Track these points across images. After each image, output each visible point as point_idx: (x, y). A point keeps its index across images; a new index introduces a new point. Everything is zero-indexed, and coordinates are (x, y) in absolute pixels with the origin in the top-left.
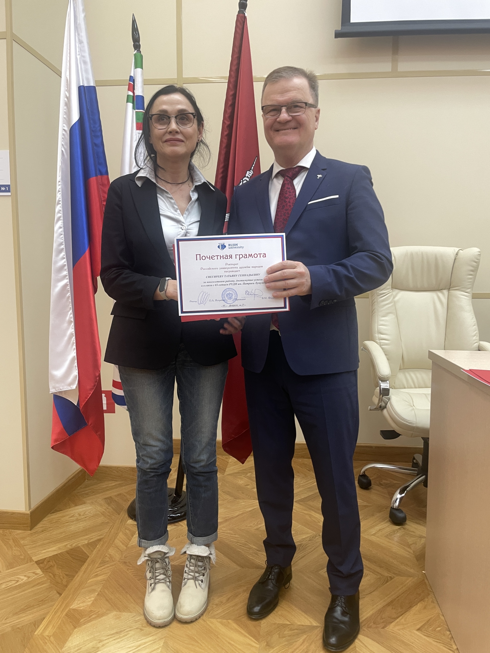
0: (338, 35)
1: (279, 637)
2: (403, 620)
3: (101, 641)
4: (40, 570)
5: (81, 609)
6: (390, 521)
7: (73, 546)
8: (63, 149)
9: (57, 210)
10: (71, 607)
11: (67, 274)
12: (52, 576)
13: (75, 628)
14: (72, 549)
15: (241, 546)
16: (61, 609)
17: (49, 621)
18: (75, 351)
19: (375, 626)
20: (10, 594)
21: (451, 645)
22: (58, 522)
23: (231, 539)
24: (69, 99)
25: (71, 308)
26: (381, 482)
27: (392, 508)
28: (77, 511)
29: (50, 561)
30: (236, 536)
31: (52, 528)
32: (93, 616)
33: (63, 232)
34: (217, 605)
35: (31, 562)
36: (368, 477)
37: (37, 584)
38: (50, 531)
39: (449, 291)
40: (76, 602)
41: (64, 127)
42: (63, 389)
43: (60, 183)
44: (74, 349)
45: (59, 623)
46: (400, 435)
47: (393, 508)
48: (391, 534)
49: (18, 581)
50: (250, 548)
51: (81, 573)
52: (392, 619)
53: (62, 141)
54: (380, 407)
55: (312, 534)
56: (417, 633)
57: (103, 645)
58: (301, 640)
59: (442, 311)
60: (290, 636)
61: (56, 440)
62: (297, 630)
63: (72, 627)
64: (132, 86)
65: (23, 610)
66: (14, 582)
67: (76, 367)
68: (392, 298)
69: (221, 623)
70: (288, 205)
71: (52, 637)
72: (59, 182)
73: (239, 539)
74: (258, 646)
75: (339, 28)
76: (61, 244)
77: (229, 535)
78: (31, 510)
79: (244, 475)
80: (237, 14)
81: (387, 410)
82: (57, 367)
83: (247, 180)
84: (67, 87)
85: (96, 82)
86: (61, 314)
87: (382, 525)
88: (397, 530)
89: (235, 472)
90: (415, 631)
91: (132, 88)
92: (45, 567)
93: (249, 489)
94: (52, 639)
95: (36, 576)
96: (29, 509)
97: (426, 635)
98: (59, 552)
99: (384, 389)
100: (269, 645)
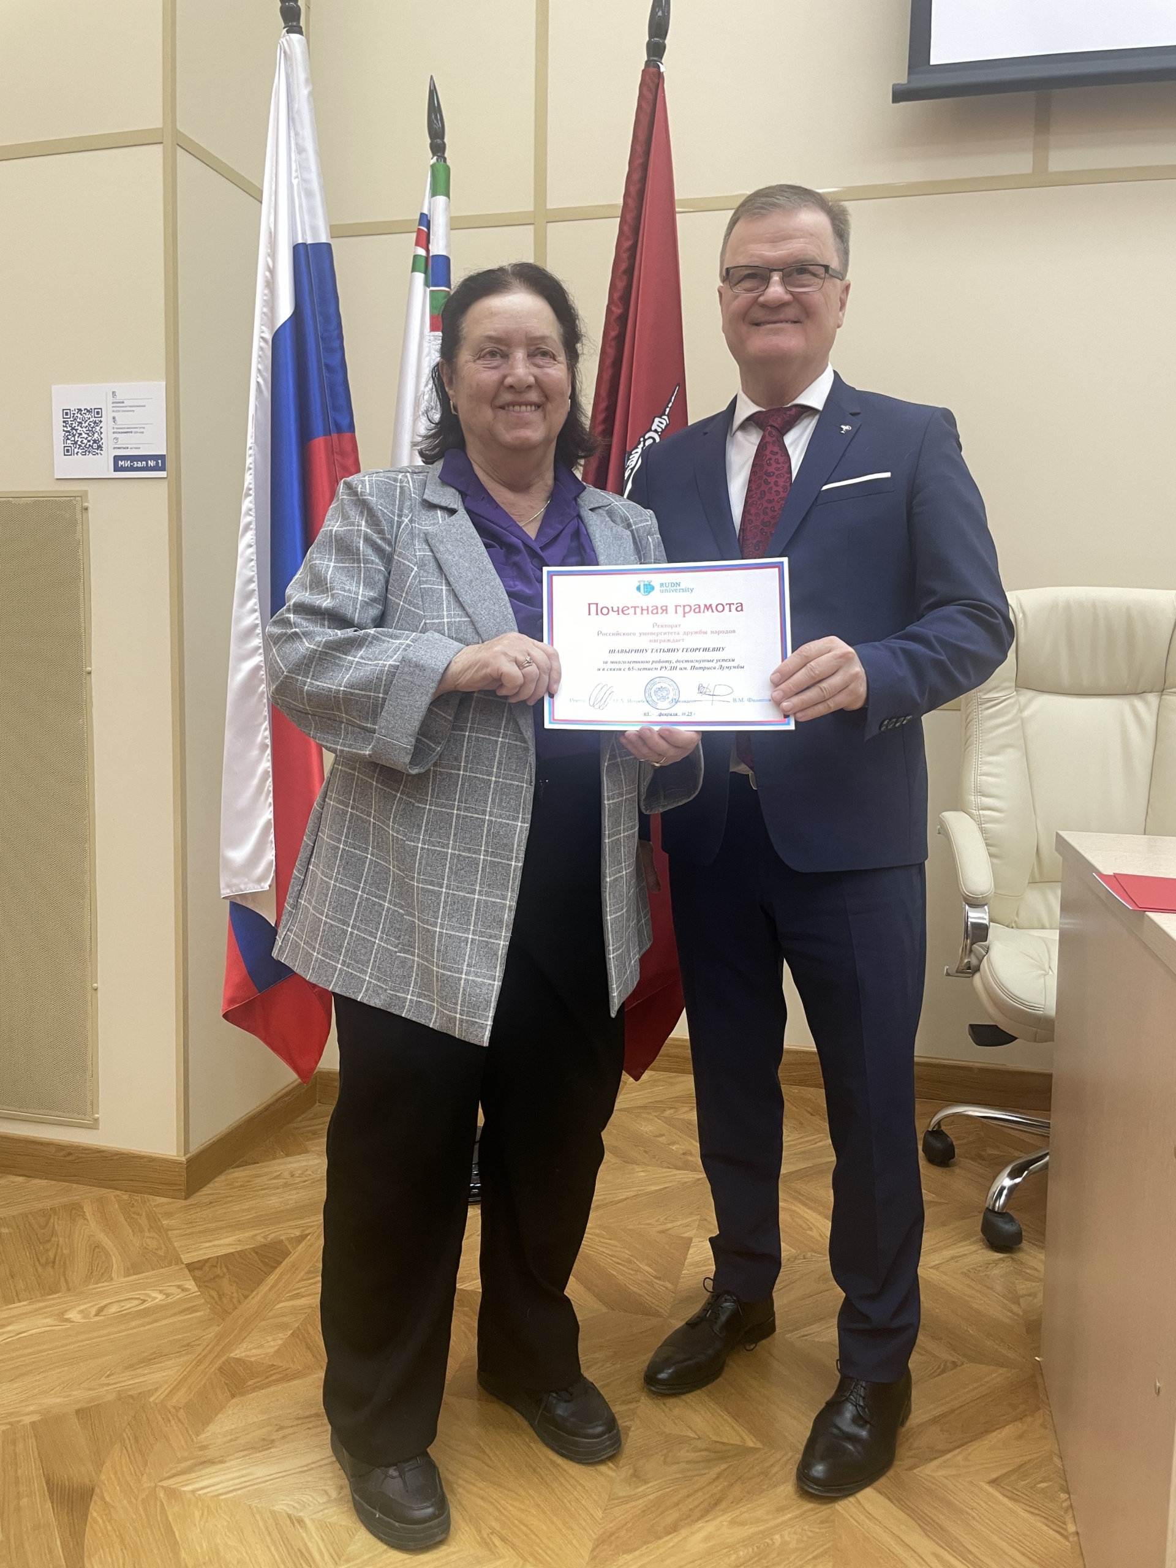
0: (900, 95)
1: (665, 1462)
2: (960, 1458)
3: (281, 1428)
4: (192, 1283)
5: (253, 1359)
6: (982, 1241)
7: (269, 1239)
8: (260, 380)
9: (244, 509)
11: (261, 645)
12: (216, 1297)
13: (233, 1396)
14: (265, 1246)
15: (618, 1263)
16: (212, 1356)
17: (183, 1377)
18: (272, 808)
20: (122, 1327)
21: (1064, 1523)
22: (245, 1186)
24: (272, 271)
25: (266, 716)
26: (983, 1153)
27: (990, 1210)
28: (289, 1166)
29: (216, 1267)
30: (613, 1242)
31: (229, 1199)
32: (274, 1378)
33: (255, 555)
35: (177, 1264)
36: (948, 1137)
37: (183, 1311)
38: (226, 1203)
39: (1162, 695)
40: (244, 1345)
41: (263, 332)
42: (246, 890)
43: (251, 452)
44: (270, 803)
45: (203, 1383)
46: (1016, 1038)
47: (993, 1211)
48: (977, 1269)
49: (144, 1301)
50: (638, 1270)
51: (264, 1288)
53: (259, 362)
54: (969, 968)
56: (988, 1488)
57: (284, 1437)
59: (1141, 746)
60: (690, 1462)
61: (231, 1001)
62: (708, 1450)
63: (228, 1394)
64: (425, 234)
65: (148, 1361)
66: (136, 1302)
67: (272, 842)
68: (1015, 710)
70: (773, 491)
71: (182, 1410)
72: (250, 448)
73: (619, 1249)
75: (903, 79)
76: (251, 581)
77: (597, 1239)
78: (188, 1155)
80: (643, 68)
81: (981, 977)
82: (236, 843)
83: (654, 439)
85: (332, 230)
86: (247, 730)
87: (961, 1247)
88: (996, 1262)
89: (639, 1105)
90: (983, 1484)
91: (424, 239)
92: (205, 1276)
93: (663, 1144)
94: (182, 1414)
95: (184, 1294)
96: (186, 1151)
97: (1010, 1495)
98: (239, 1249)
99: (976, 926)
100: (638, 1475)
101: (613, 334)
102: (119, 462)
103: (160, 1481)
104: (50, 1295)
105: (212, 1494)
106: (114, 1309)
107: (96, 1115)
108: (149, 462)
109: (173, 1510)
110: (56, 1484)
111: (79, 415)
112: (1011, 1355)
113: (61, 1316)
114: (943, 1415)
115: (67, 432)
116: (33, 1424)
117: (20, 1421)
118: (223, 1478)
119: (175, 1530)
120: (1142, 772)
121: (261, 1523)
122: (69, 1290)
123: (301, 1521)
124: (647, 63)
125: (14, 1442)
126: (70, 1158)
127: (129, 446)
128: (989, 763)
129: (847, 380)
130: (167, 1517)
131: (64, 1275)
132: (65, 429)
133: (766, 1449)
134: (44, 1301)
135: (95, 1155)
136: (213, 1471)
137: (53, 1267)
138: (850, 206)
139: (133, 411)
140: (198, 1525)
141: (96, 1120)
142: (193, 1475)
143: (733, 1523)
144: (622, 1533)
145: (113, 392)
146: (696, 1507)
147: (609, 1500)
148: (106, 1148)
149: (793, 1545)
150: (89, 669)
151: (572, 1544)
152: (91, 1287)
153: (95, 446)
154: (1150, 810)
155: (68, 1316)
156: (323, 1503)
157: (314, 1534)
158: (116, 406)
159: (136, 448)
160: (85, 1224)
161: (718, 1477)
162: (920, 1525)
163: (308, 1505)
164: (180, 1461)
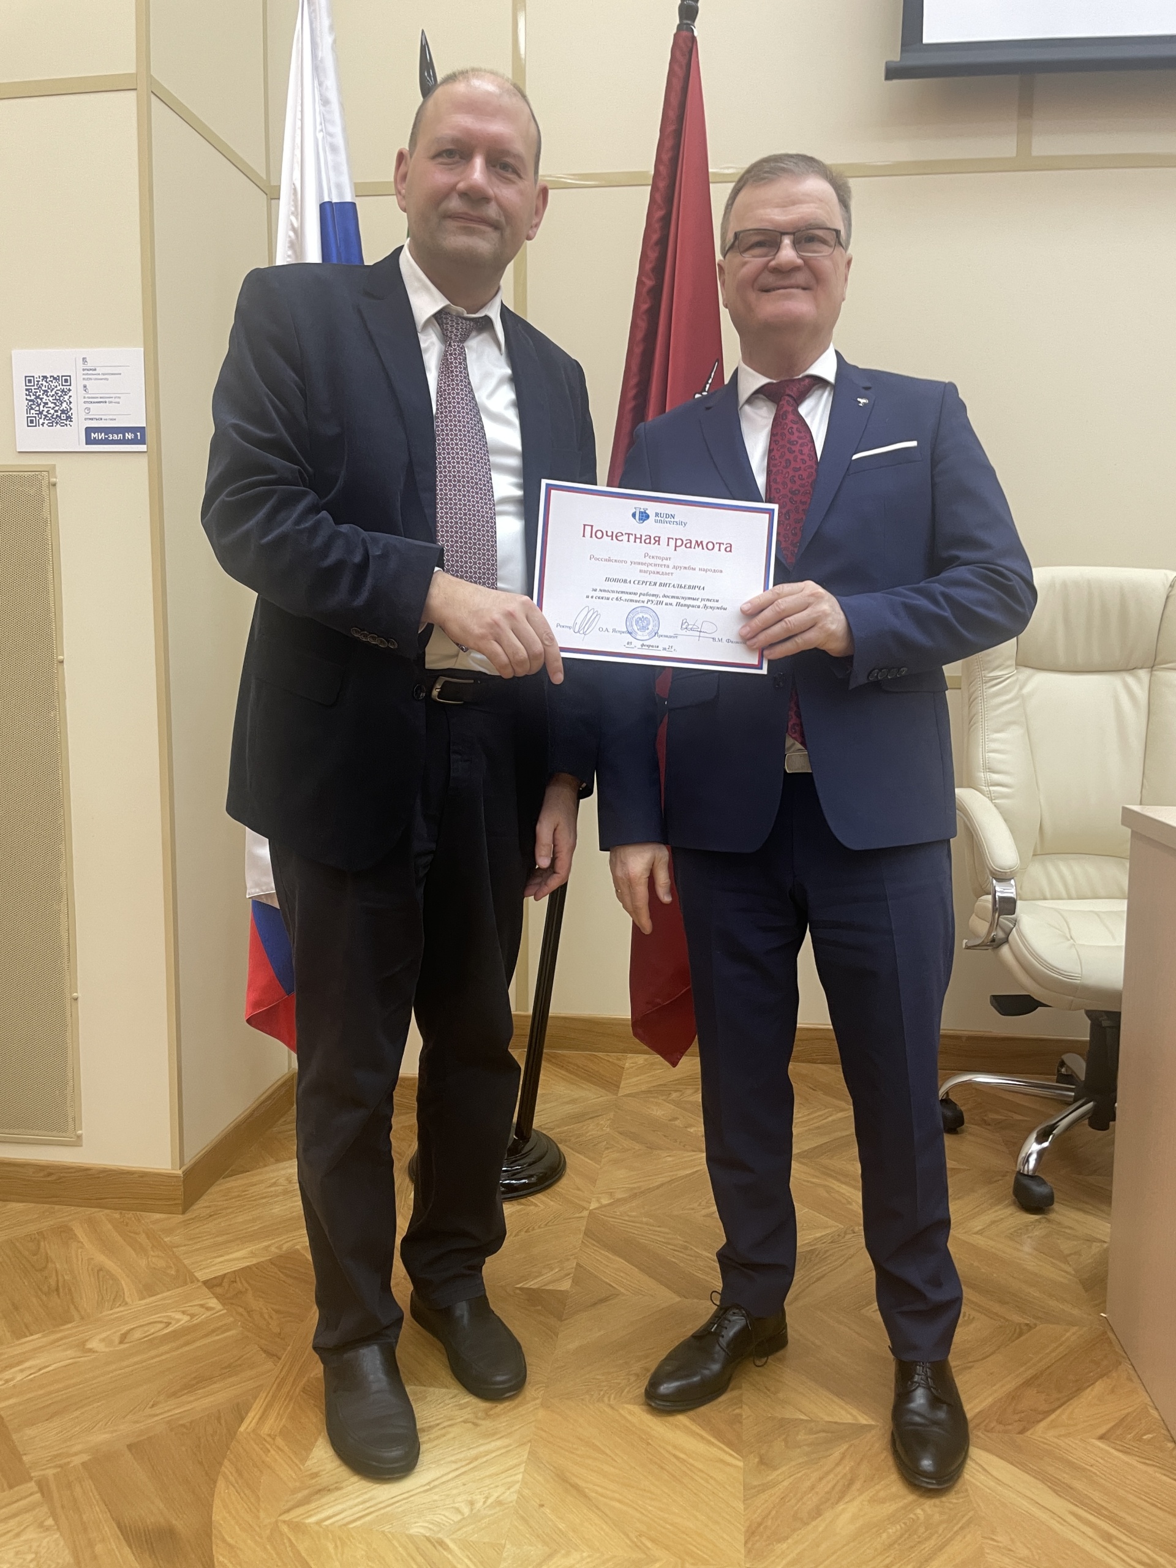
0: (893, 72)
1: (787, 1447)
2: (1064, 1417)
4: (215, 1301)
6: (1014, 1203)
7: (284, 1249)
12: (245, 1314)
14: (281, 1256)
15: (675, 1250)
16: (292, 1379)
19: (1000, 1427)
20: (153, 1353)
22: (241, 1196)
23: (652, 1237)
24: (298, 231)
26: (985, 1118)
27: (1020, 1174)
28: (283, 1172)
29: (236, 1282)
30: (664, 1229)
31: (231, 1210)
35: (192, 1282)
36: (956, 1104)
37: (213, 1331)
38: (228, 1215)
39: (1153, 671)
47: (1023, 1176)
48: (1019, 1231)
49: (168, 1324)
52: (1040, 1414)
54: (994, 940)
55: (834, 1229)
56: (1100, 1444)
58: (836, 1454)
59: (1135, 721)
60: (810, 1444)
61: (257, 1005)
62: (824, 1431)
65: (190, 1387)
66: (161, 1326)
68: (1017, 688)
71: (277, 1438)
73: (670, 1236)
74: (741, 1464)
75: (896, 56)
77: (646, 1227)
78: (184, 1168)
79: (664, 1097)
80: (675, 31)
81: (1011, 948)
84: (296, 206)
85: (356, 192)
87: (996, 1211)
89: (643, 1089)
90: (1093, 1440)
92: (227, 1293)
93: (679, 1127)
94: (279, 1441)
95: (209, 1313)
96: (182, 1165)
97: (1121, 1448)
98: (254, 1262)
99: (1004, 900)
100: (765, 1463)
101: (645, 307)
102: (91, 435)
103: (280, 1515)
104: (63, 1324)
105: (340, 1523)
106: (137, 1335)
107: (80, 1132)
108: (127, 434)
109: (303, 1544)
110: (127, 1525)
111: (44, 383)
112: (1076, 1312)
113: (82, 1346)
114: (1035, 1377)
115: (30, 401)
116: (83, 1464)
117: (69, 1463)
120: (1136, 744)
121: (401, 1550)
123: (441, 1543)
124: (679, 27)
125: (69, 1486)
126: (49, 1179)
127: (103, 418)
128: (994, 740)
129: (850, 360)
130: (300, 1555)
131: (73, 1303)
132: (28, 398)
134: (61, 1331)
135: (78, 1174)
136: (333, 1499)
137: (58, 1294)
138: (852, 183)
139: (107, 379)
140: (334, 1557)
141: (79, 1137)
142: (313, 1505)
143: (872, 1501)
144: (769, 1522)
145: (84, 358)
146: (833, 1488)
147: (745, 1490)
148: (92, 1166)
149: (937, 1517)
150: (61, 657)
151: (724, 1539)
152: (104, 1313)
153: (64, 417)
154: (1145, 781)
155: (89, 1345)
156: (460, 1521)
157: (460, 1555)
158: (87, 374)
159: (111, 419)
160: (81, 1248)
161: (843, 1457)
162: (1049, 1487)
163: (444, 1525)
164: (294, 1491)
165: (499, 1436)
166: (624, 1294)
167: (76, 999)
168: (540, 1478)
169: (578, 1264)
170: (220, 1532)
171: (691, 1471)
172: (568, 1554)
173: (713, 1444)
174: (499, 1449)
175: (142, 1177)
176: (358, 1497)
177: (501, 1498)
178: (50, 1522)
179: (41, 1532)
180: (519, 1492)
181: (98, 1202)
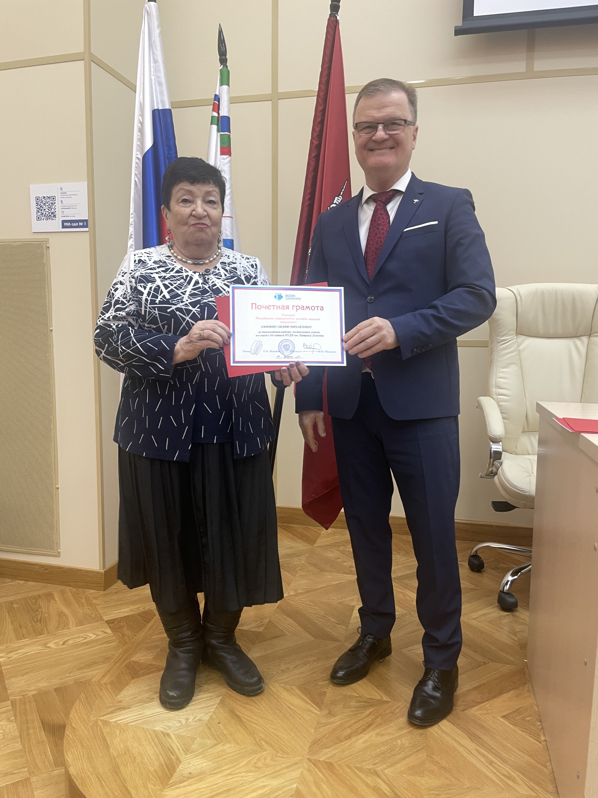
0: (458, 32)
1: (344, 707)
2: (488, 706)
4: (109, 629)
5: (142, 661)
6: (498, 606)
7: (146, 609)
8: (136, 179)
9: (129, 245)
10: (132, 660)
12: (121, 636)
13: (133, 678)
14: (144, 612)
15: (319, 617)
16: (122, 661)
17: (107, 672)
20: (76, 650)
21: (539, 736)
23: (310, 610)
24: (142, 123)
26: (498, 566)
27: (501, 591)
29: (120, 622)
30: (316, 608)
32: (152, 670)
34: (282, 671)
35: (101, 621)
36: (481, 558)
37: (105, 643)
38: (124, 592)
39: (590, 337)
40: (138, 655)
41: (137, 155)
43: (132, 216)
45: (118, 672)
46: (516, 507)
47: (503, 591)
48: (496, 619)
49: (86, 638)
50: (329, 621)
53: (136, 170)
54: (491, 473)
56: (501, 719)
58: (367, 713)
59: (579, 363)
60: (355, 707)
62: (364, 702)
63: (131, 677)
64: (217, 105)
66: (82, 639)
68: (516, 345)
69: (284, 688)
72: (132, 214)
73: (319, 611)
74: (318, 713)
75: (460, 24)
78: (104, 570)
79: (336, 548)
80: (328, 17)
81: (498, 477)
84: (141, 112)
85: (172, 103)
87: (488, 609)
88: (505, 616)
90: (499, 718)
91: (217, 108)
92: (115, 626)
93: (339, 562)
94: (109, 686)
95: (105, 635)
96: (104, 568)
97: (512, 722)
98: (131, 614)
99: (496, 452)
100: (331, 714)
101: (314, 155)
102: (64, 224)
103: (99, 717)
104: (39, 635)
105: (125, 723)
106: (71, 642)
107: (59, 550)
108: (80, 223)
109: (106, 730)
110: (46, 723)
111: (44, 200)
112: (512, 659)
113: (45, 645)
114: (480, 686)
115: (38, 208)
116: (33, 695)
117: (26, 694)
118: (129, 716)
119: (107, 739)
120: (579, 376)
121: (149, 736)
122: (49, 633)
123: (168, 735)
124: (331, 15)
125: (25, 704)
126: (46, 571)
127: (70, 215)
128: (502, 372)
129: (418, 176)
130: (103, 734)
131: (46, 626)
132: (37, 207)
133: (393, 702)
134: (36, 638)
135: (57, 570)
136: (125, 712)
137: (40, 623)
139: (71, 197)
140: (118, 737)
141: (59, 553)
142: (115, 715)
143: (378, 734)
144: (324, 740)
145: (61, 188)
146: (360, 727)
147: (317, 724)
148: (64, 566)
149: (407, 745)
150: (51, 328)
152: (59, 632)
153: (52, 216)
155: (48, 645)
156: (179, 726)
157: (175, 741)
158: (63, 195)
159: (73, 216)
160: (55, 603)
161: (370, 714)
162: (468, 736)
163: (172, 727)
164: (109, 708)
165: (209, 692)
166: (288, 635)
167: (58, 488)
168: (222, 712)
169: (270, 621)
170: (70, 722)
171: (294, 714)
172: (224, 745)
173: (307, 702)
174: (208, 697)
175: (86, 573)
176: (136, 712)
177: (201, 718)
178: (13, 718)
179: (8, 722)
180: (211, 717)
181: (67, 583)
